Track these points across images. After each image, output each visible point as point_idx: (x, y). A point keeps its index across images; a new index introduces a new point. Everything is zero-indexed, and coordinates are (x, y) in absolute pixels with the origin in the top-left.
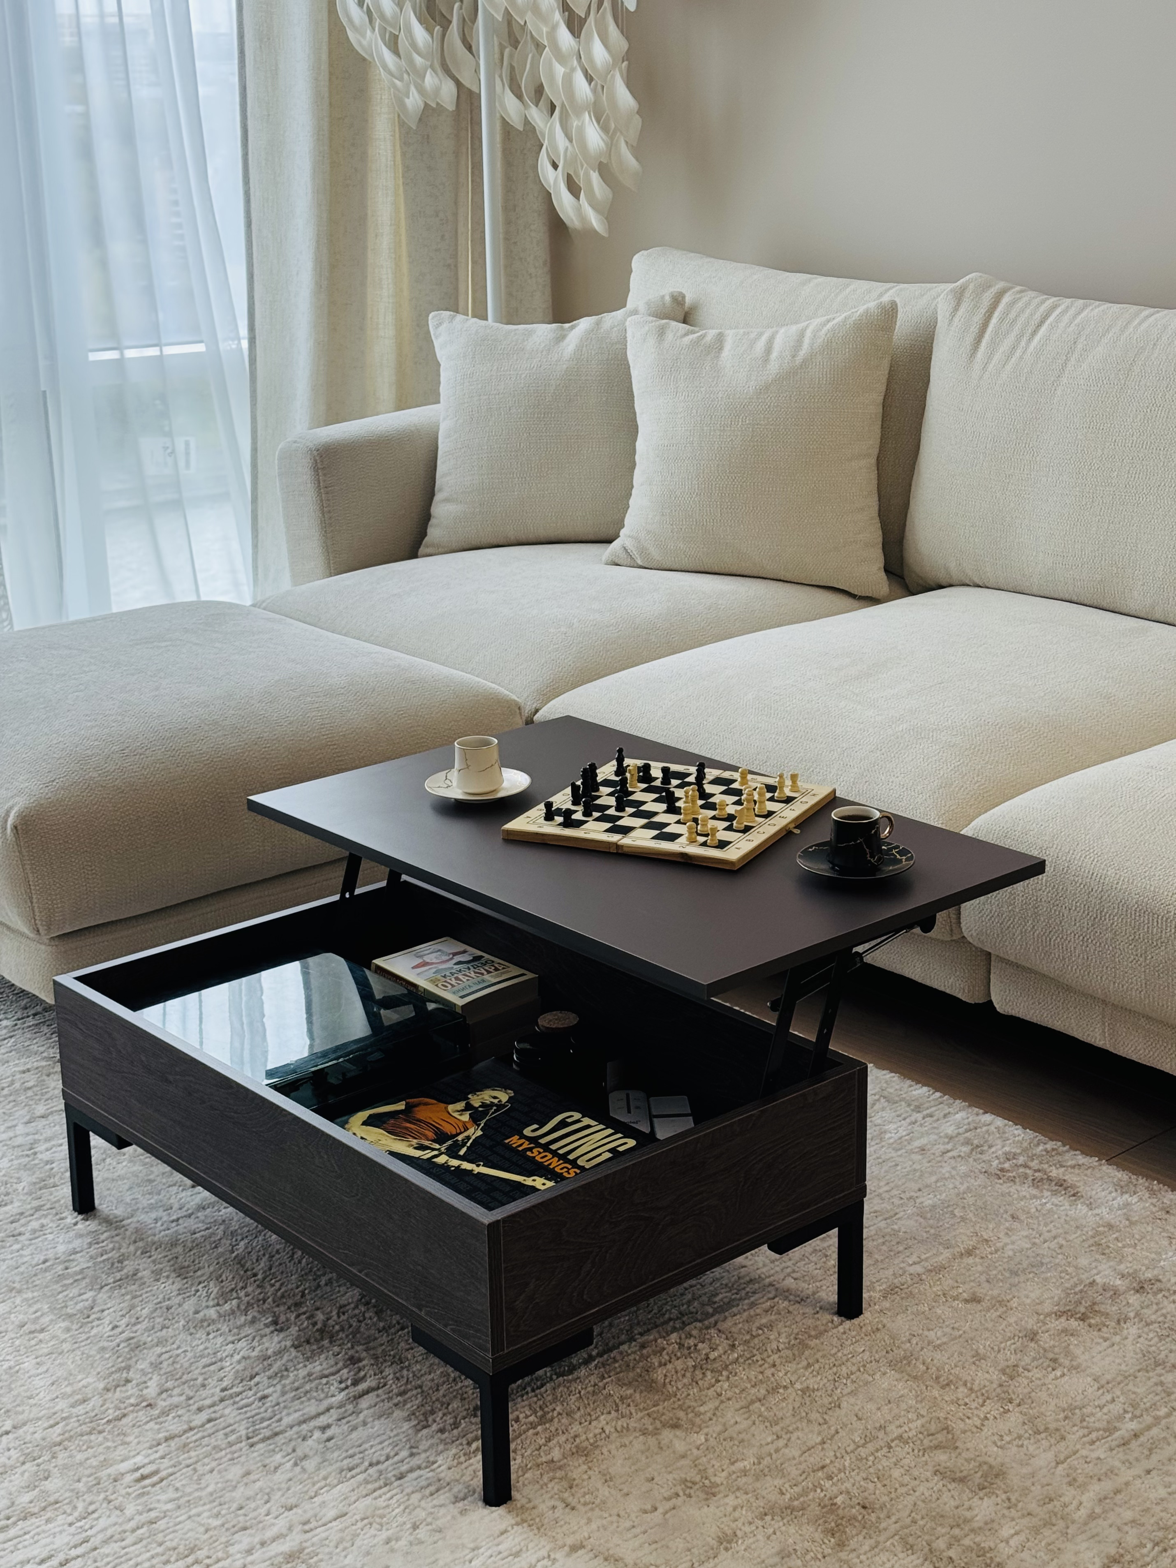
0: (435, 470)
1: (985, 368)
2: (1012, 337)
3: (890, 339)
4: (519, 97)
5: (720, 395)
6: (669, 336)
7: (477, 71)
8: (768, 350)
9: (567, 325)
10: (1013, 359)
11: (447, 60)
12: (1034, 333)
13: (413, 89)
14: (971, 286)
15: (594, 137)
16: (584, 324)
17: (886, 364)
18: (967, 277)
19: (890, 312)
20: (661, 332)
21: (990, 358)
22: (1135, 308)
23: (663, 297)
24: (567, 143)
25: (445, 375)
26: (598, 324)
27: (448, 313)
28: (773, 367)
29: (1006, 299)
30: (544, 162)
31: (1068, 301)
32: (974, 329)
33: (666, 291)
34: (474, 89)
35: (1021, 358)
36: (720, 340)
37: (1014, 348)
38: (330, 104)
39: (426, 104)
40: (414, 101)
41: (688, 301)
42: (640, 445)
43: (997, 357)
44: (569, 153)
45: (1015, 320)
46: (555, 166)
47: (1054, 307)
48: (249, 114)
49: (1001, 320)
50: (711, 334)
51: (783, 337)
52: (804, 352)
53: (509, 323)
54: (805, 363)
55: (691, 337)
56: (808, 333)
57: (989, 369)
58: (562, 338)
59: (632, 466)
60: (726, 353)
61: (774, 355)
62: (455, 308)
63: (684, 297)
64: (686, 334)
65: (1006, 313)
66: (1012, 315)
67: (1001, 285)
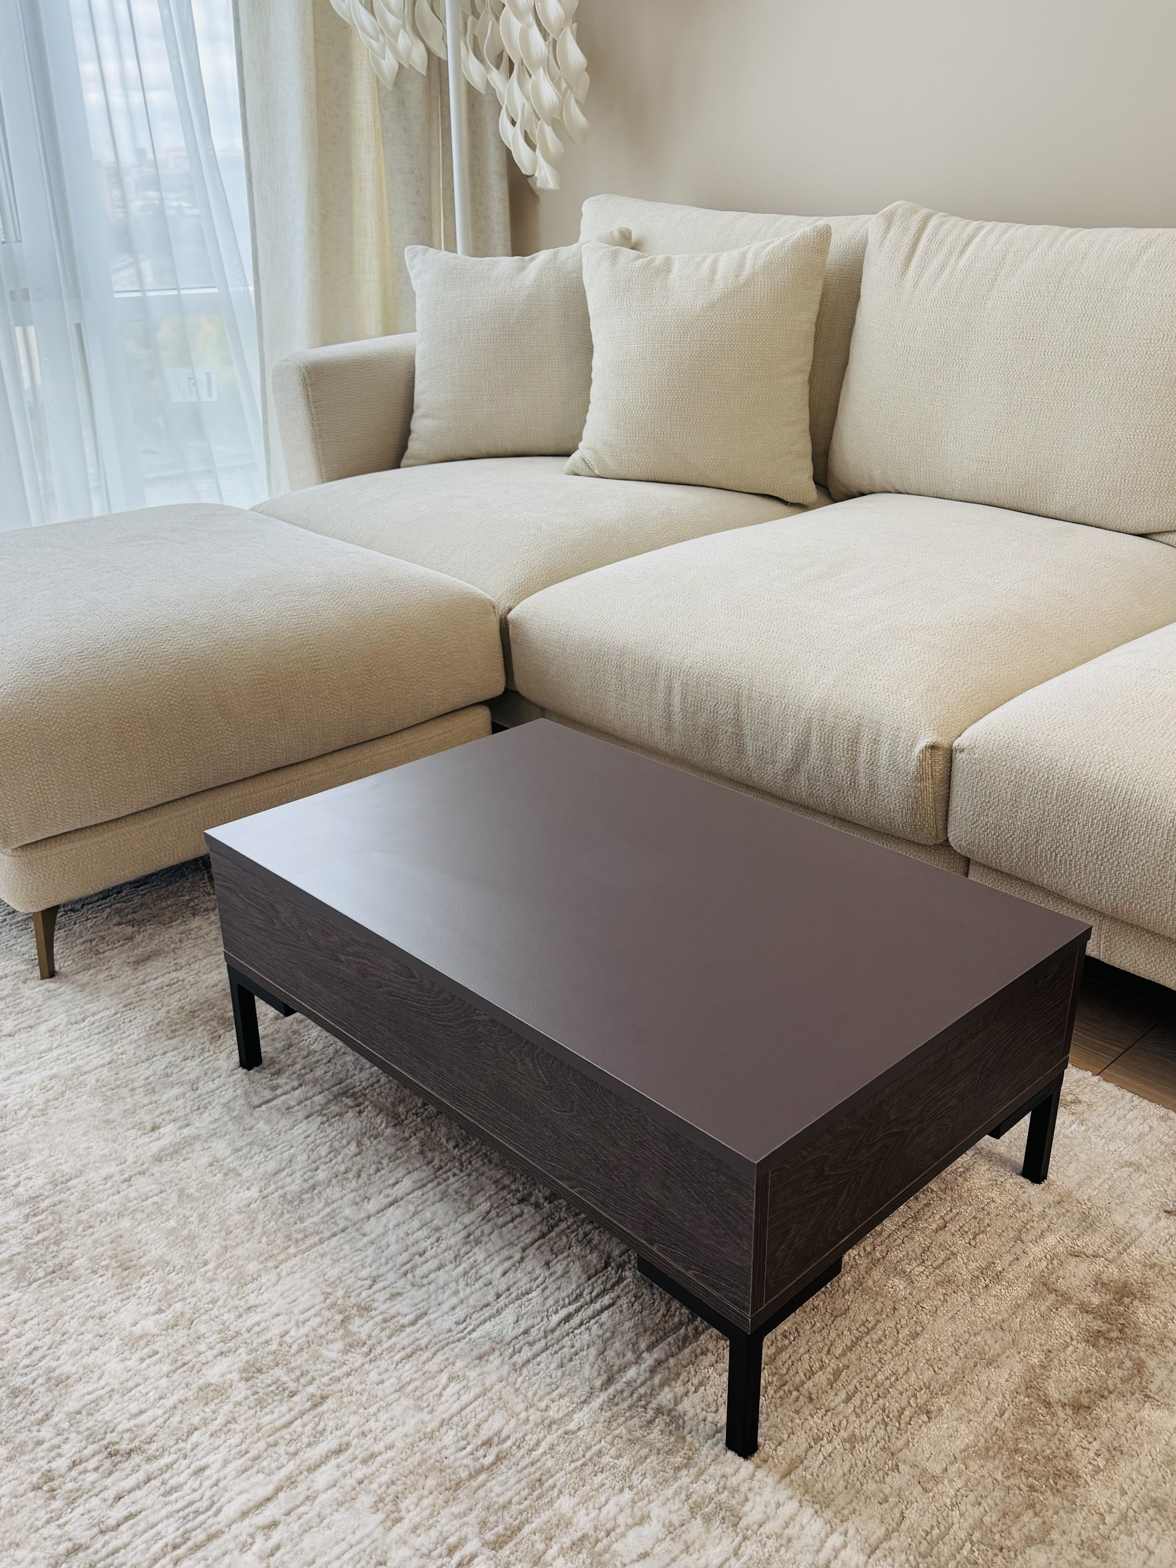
0: (413, 386)
1: (915, 286)
2: (941, 257)
3: (824, 260)
4: (482, 61)
5: (670, 313)
6: (622, 260)
7: (444, 38)
8: (713, 271)
9: (527, 258)
10: (943, 277)
11: (417, 24)
12: (962, 252)
13: (388, 52)
14: (900, 211)
15: (548, 93)
16: (543, 256)
17: (819, 285)
18: (895, 204)
19: (825, 235)
20: (614, 257)
21: (920, 276)
22: (1056, 228)
23: (612, 233)
24: (525, 100)
25: (419, 302)
26: (555, 255)
27: (422, 247)
28: (719, 287)
29: (933, 222)
30: (504, 120)
31: (992, 224)
32: (904, 250)
33: (614, 228)
34: (442, 56)
35: (951, 274)
36: (668, 262)
37: (943, 266)
38: (317, 68)
39: (401, 67)
40: (389, 64)
41: (634, 237)
42: (596, 363)
43: (927, 275)
44: (526, 112)
45: (942, 242)
46: (513, 123)
47: (980, 228)
48: (245, 76)
49: (930, 241)
50: (659, 259)
51: (726, 261)
52: (746, 272)
53: (474, 255)
54: (747, 283)
55: (641, 261)
56: (750, 256)
57: (920, 286)
58: (522, 269)
59: (590, 382)
60: (674, 275)
61: (719, 275)
62: (428, 241)
63: (630, 233)
64: (637, 258)
65: (935, 234)
66: (940, 237)
67: (925, 211)
